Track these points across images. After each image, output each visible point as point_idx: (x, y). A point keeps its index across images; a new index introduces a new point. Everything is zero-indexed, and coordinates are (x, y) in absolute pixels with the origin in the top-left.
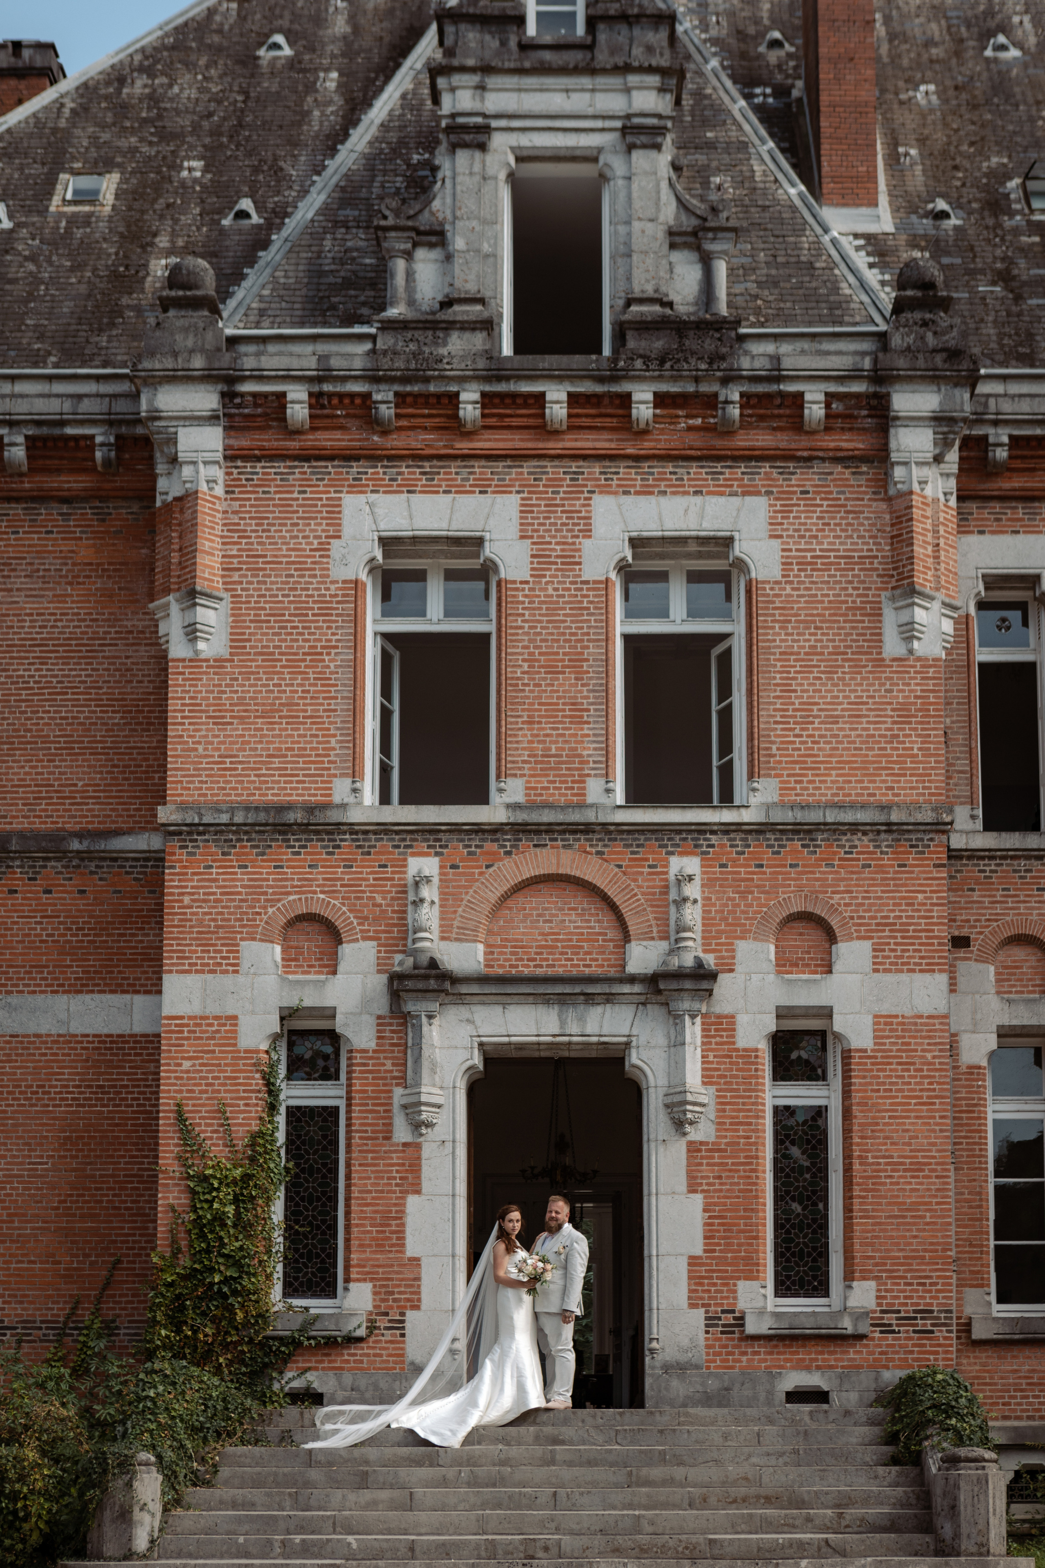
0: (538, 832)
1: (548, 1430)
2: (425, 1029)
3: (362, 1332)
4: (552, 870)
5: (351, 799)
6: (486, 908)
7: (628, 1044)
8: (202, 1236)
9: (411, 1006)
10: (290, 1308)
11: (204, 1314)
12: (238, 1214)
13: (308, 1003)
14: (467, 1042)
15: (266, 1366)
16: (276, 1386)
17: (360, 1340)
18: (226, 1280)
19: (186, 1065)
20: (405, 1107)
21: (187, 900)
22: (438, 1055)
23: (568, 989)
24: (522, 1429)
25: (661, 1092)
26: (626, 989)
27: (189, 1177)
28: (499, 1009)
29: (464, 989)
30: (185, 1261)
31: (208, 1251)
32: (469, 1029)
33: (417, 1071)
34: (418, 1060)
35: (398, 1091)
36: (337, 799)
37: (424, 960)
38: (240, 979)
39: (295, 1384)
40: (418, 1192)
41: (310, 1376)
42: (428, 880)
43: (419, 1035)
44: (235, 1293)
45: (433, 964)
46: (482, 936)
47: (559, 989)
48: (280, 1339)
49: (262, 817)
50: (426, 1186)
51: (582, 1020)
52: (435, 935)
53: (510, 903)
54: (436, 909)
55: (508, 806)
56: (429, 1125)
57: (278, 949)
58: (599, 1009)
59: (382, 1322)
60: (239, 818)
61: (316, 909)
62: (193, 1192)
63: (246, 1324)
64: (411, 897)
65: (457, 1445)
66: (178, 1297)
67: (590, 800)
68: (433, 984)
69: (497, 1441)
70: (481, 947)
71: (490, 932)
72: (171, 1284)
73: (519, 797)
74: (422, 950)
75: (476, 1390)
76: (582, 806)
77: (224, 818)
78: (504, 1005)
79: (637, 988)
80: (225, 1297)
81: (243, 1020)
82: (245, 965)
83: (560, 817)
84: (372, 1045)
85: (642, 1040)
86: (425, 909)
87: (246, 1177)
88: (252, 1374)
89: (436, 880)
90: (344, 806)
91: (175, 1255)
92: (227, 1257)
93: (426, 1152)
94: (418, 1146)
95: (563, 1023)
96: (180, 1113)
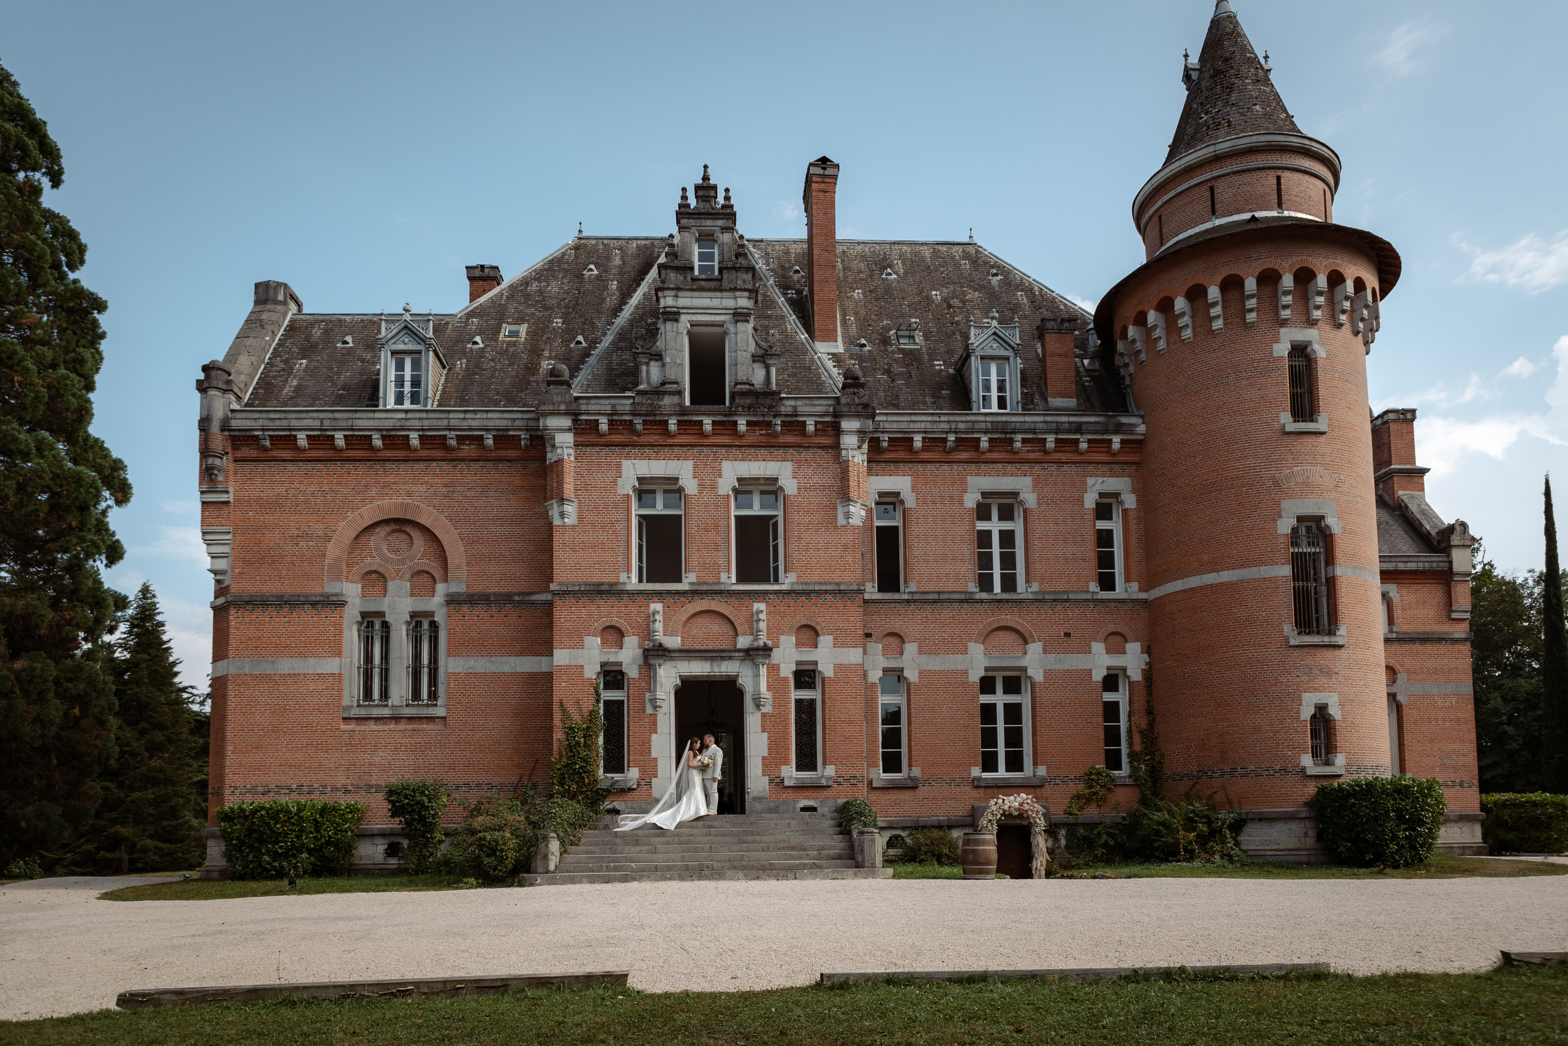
0: (701, 594)
1: (708, 823)
2: (658, 670)
3: (635, 786)
4: (707, 608)
5: (627, 581)
6: (681, 623)
7: (738, 676)
8: (571, 750)
9: (652, 662)
10: (606, 777)
11: (572, 780)
12: (585, 742)
13: (611, 660)
14: (674, 675)
15: (597, 800)
16: (601, 808)
17: (634, 789)
18: (581, 767)
19: (564, 684)
20: (650, 700)
21: (562, 620)
22: (663, 680)
23: (714, 655)
24: (698, 823)
25: (751, 694)
26: (737, 654)
27: (566, 728)
28: (687, 662)
29: (673, 654)
30: (565, 760)
31: (574, 756)
32: (675, 670)
33: (655, 686)
34: (655, 682)
35: (648, 694)
36: (621, 581)
37: (657, 643)
38: (584, 651)
39: (609, 807)
40: (656, 733)
41: (615, 803)
42: (658, 612)
43: (655, 673)
44: (585, 772)
45: (661, 645)
46: (680, 634)
47: (710, 655)
48: (603, 789)
49: (592, 588)
50: (659, 730)
51: (719, 666)
52: (661, 634)
53: (690, 621)
54: (662, 623)
55: (690, 583)
56: (660, 707)
57: (599, 639)
58: (726, 662)
59: (643, 783)
60: (582, 588)
61: (614, 624)
62: (567, 734)
63: (589, 784)
64: (652, 619)
65: (672, 828)
66: (562, 774)
67: (722, 581)
68: (661, 653)
69: (688, 827)
70: (679, 638)
71: (683, 633)
72: (560, 769)
73: (694, 580)
74: (656, 640)
75: (680, 807)
76: (719, 583)
77: (577, 588)
78: (689, 661)
79: (741, 654)
80: (581, 774)
81: (586, 667)
82: (586, 646)
83: (710, 588)
84: (637, 676)
85: (743, 674)
86: (657, 624)
87: (588, 728)
88: (592, 803)
89: (661, 612)
90: (624, 583)
91: (560, 758)
92: (581, 758)
93: (659, 718)
94: (656, 715)
95: (712, 668)
96: (561, 703)
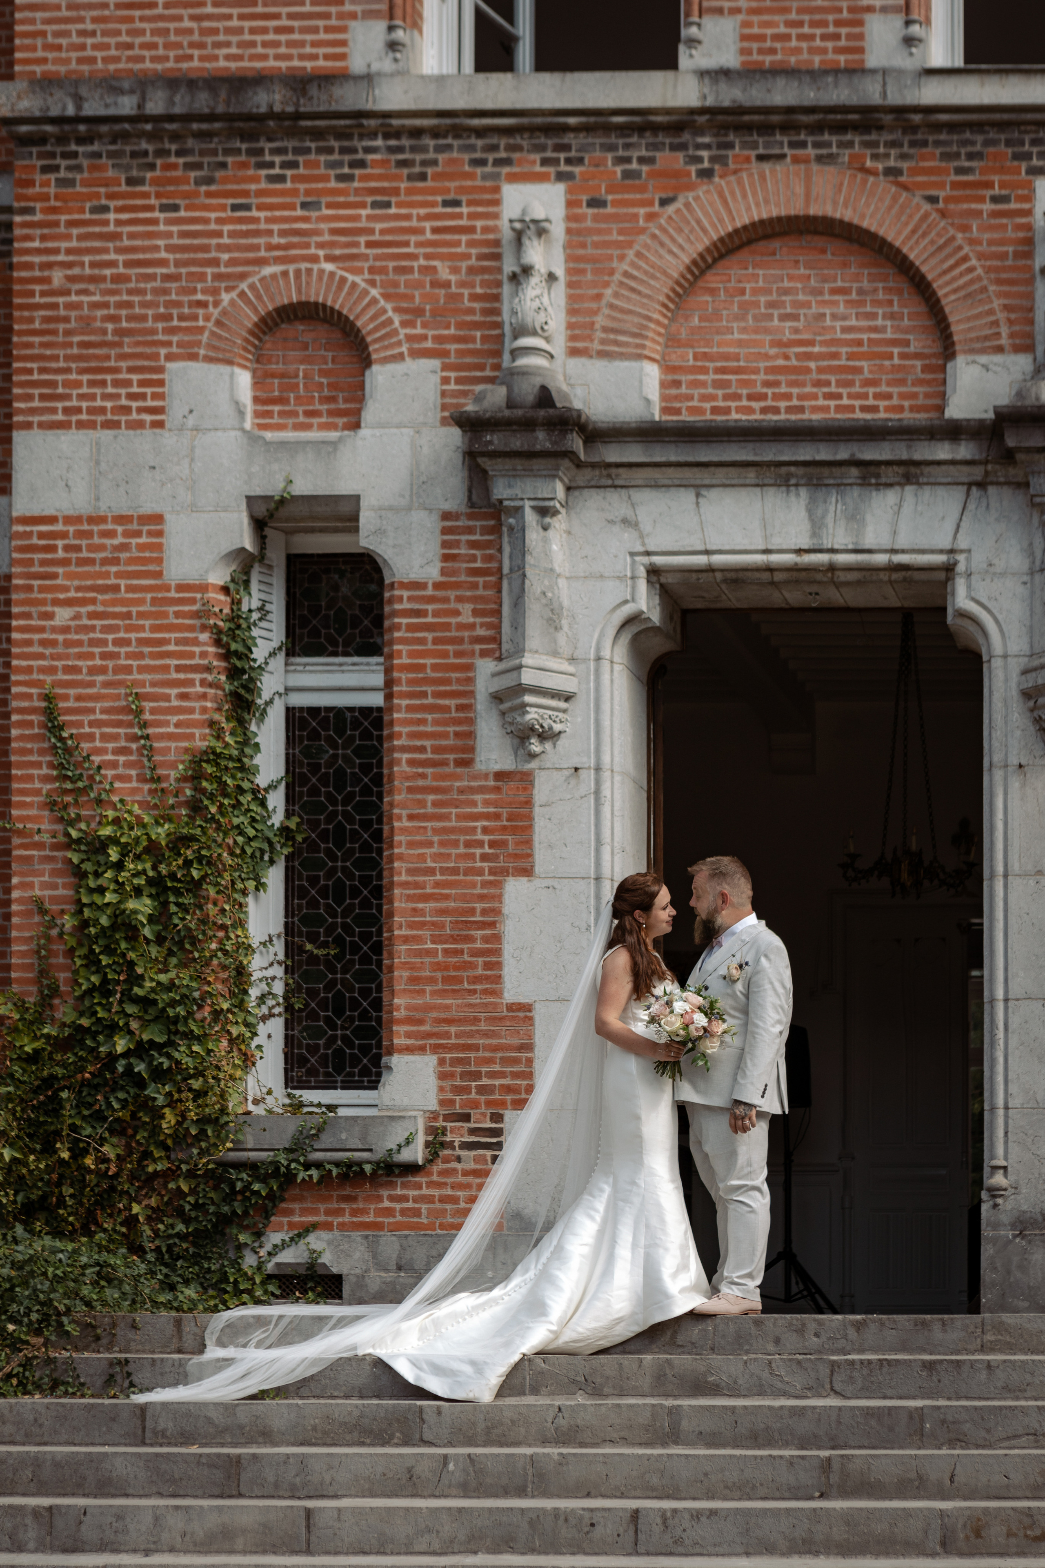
0: (766, 129)
2: (533, 536)
3: (417, 1153)
4: (795, 208)
5: (386, 65)
6: (661, 288)
7: (949, 569)
8: (92, 962)
9: (501, 490)
10: (297, 1107)
11: (99, 1117)
12: (161, 917)
13: (301, 487)
14: (624, 565)
15: (225, 1221)
16: (249, 1261)
17: (412, 1169)
18: (141, 1050)
19: (63, 615)
20: (497, 698)
21: (58, 277)
22: (565, 592)
23: (823, 453)
24: (628, 1361)
25: (1015, 666)
26: (943, 451)
27: (70, 844)
28: (687, 497)
29: (613, 454)
30: (65, 1012)
31: (104, 989)
32: (628, 540)
33: (518, 625)
34: (519, 602)
35: (485, 667)
36: (357, 64)
37: (527, 391)
38: (168, 439)
39: (287, 1257)
40: (527, 872)
41: (316, 1241)
42: (541, 231)
43: (520, 550)
44: (159, 1075)
45: (545, 397)
46: (654, 348)
47: (806, 452)
48: (253, 1167)
49: (203, 102)
50: (542, 859)
51: (855, 518)
52: (558, 346)
53: (712, 280)
54: (560, 290)
55: (702, 74)
56: (547, 736)
57: (244, 379)
58: (891, 497)
59: (458, 1134)
60: (156, 105)
61: (317, 294)
62: (80, 874)
63: (180, 1137)
64: (509, 266)
65: (486, 1396)
66: (49, 1082)
67: (872, 61)
68: (542, 439)
69: (573, 1385)
70: (652, 373)
71: (672, 341)
72: (34, 1058)
73: (730, 59)
74: (524, 373)
76: (857, 71)
77: (126, 105)
78: (698, 489)
79: (964, 451)
80: (141, 1084)
81: (174, 524)
82: (176, 411)
83: (810, 95)
84: (433, 572)
85: (979, 559)
86: (533, 288)
87: (179, 842)
88: (199, 1237)
89: (558, 230)
90: (368, 79)
91: (46, 1000)
92: (146, 1002)
93: (541, 791)
94: (526, 779)
95: (816, 525)
96: (50, 713)
